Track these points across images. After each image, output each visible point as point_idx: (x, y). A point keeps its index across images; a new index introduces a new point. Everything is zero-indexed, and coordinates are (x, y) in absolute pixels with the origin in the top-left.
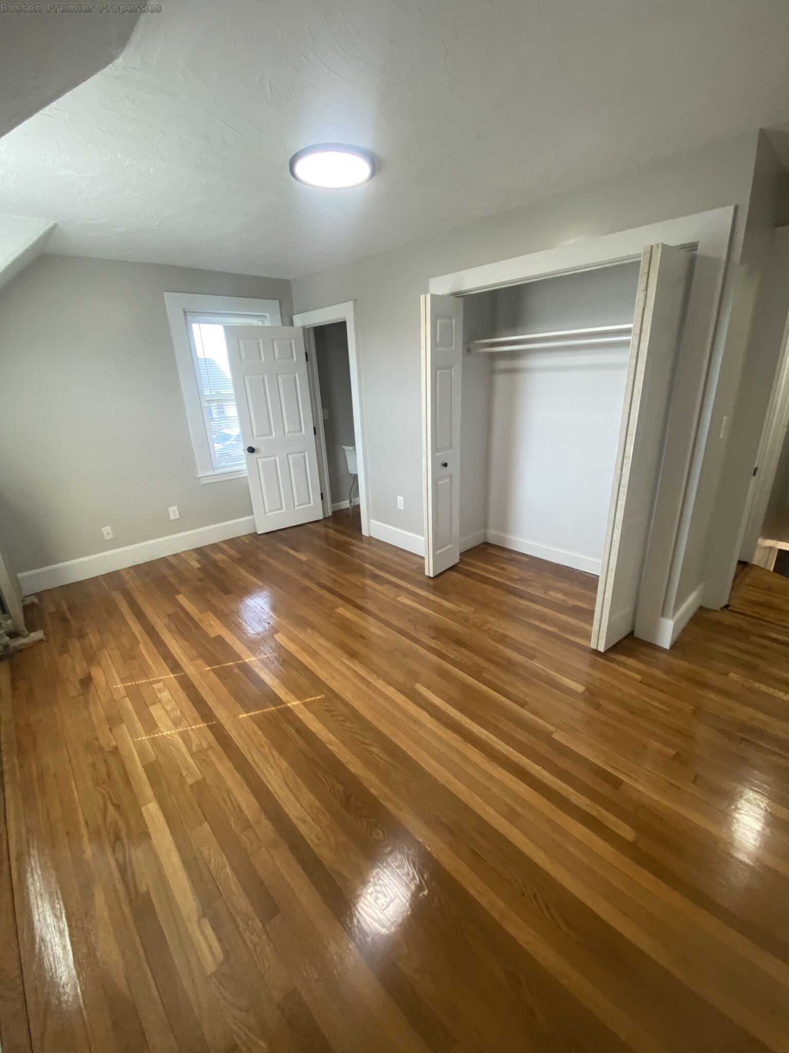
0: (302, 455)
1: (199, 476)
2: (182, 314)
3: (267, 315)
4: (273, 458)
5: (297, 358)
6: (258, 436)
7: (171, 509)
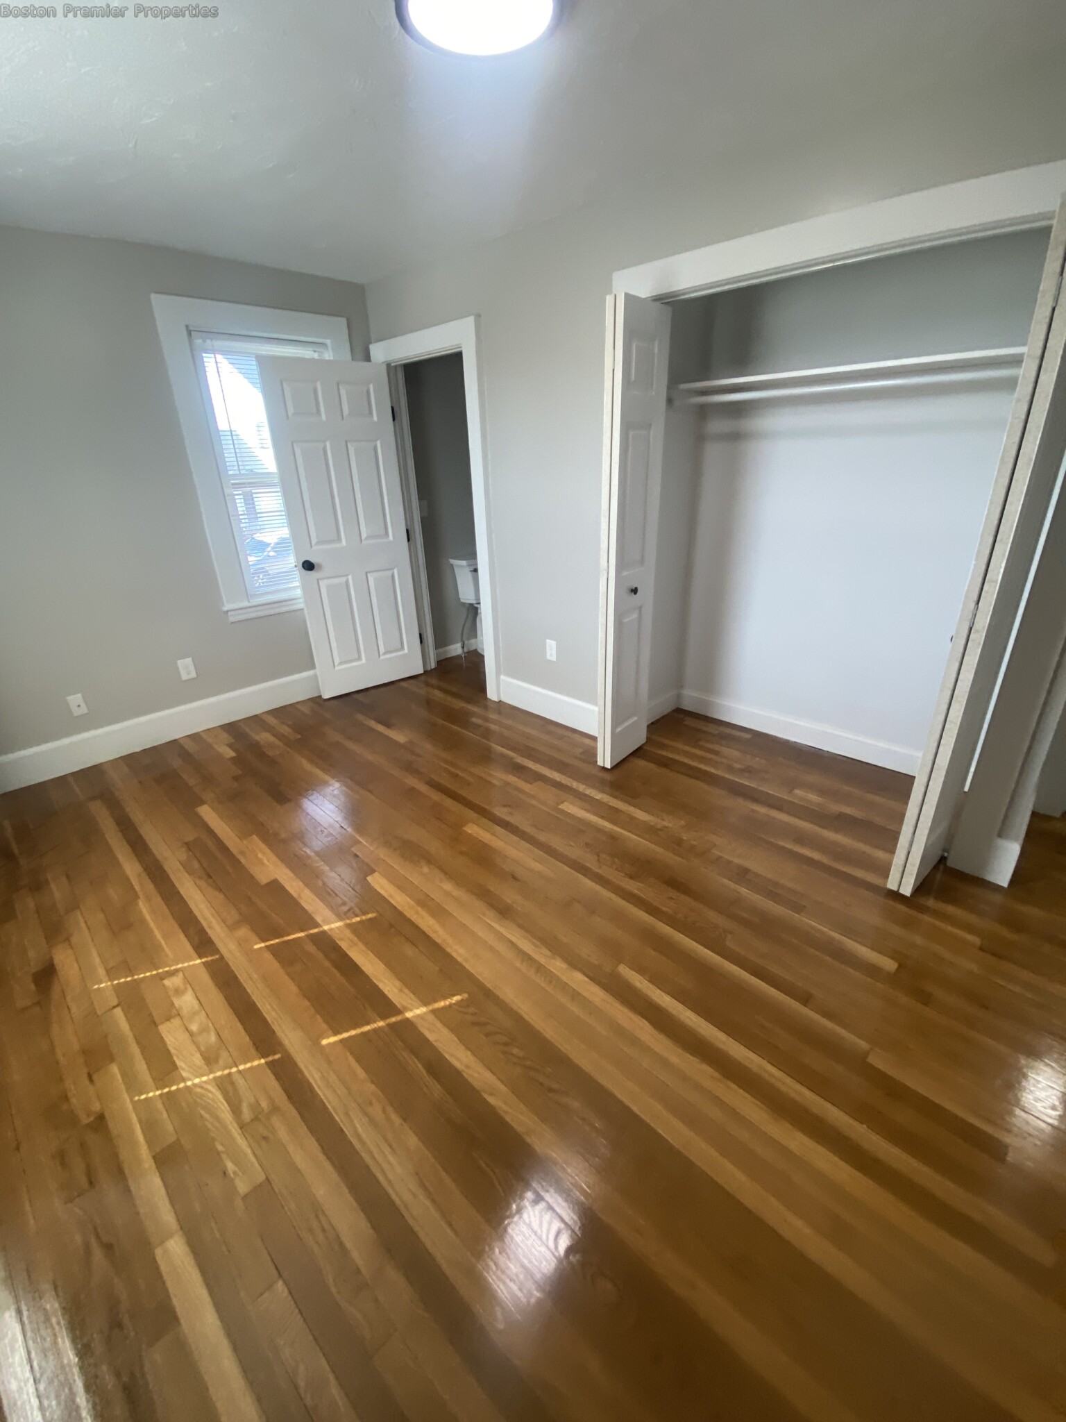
0: (390, 573)
1: (225, 609)
2: (185, 333)
3: (328, 342)
5: (378, 415)
6: (318, 543)
7: (181, 663)
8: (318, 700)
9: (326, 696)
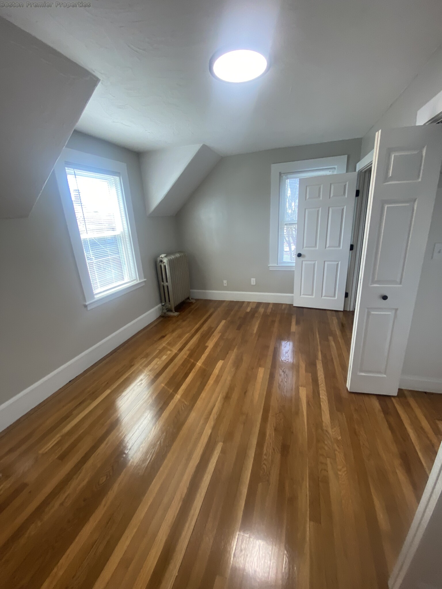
0: (336, 263)
1: (269, 266)
2: (278, 174)
3: (336, 167)
4: (313, 262)
5: (348, 195)
6: (306, 247)
7: (252, 279)
8: (291, 306)
9: (294, 305)
